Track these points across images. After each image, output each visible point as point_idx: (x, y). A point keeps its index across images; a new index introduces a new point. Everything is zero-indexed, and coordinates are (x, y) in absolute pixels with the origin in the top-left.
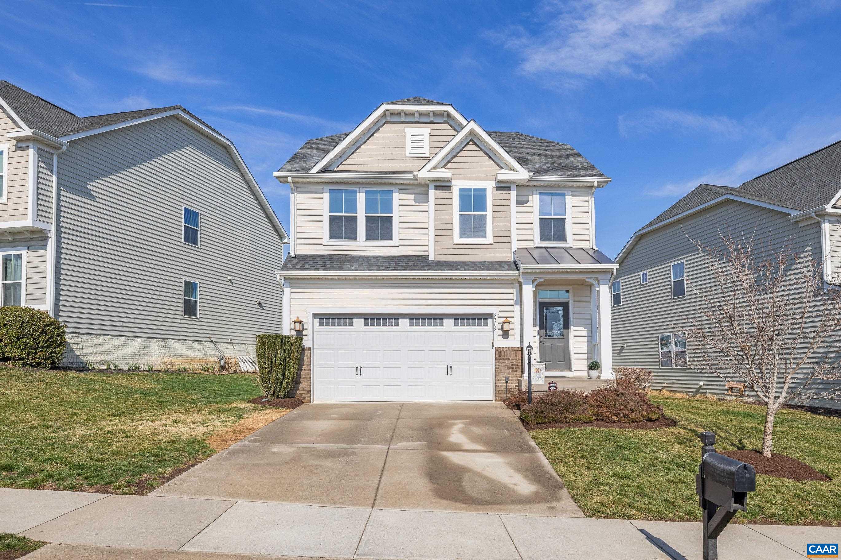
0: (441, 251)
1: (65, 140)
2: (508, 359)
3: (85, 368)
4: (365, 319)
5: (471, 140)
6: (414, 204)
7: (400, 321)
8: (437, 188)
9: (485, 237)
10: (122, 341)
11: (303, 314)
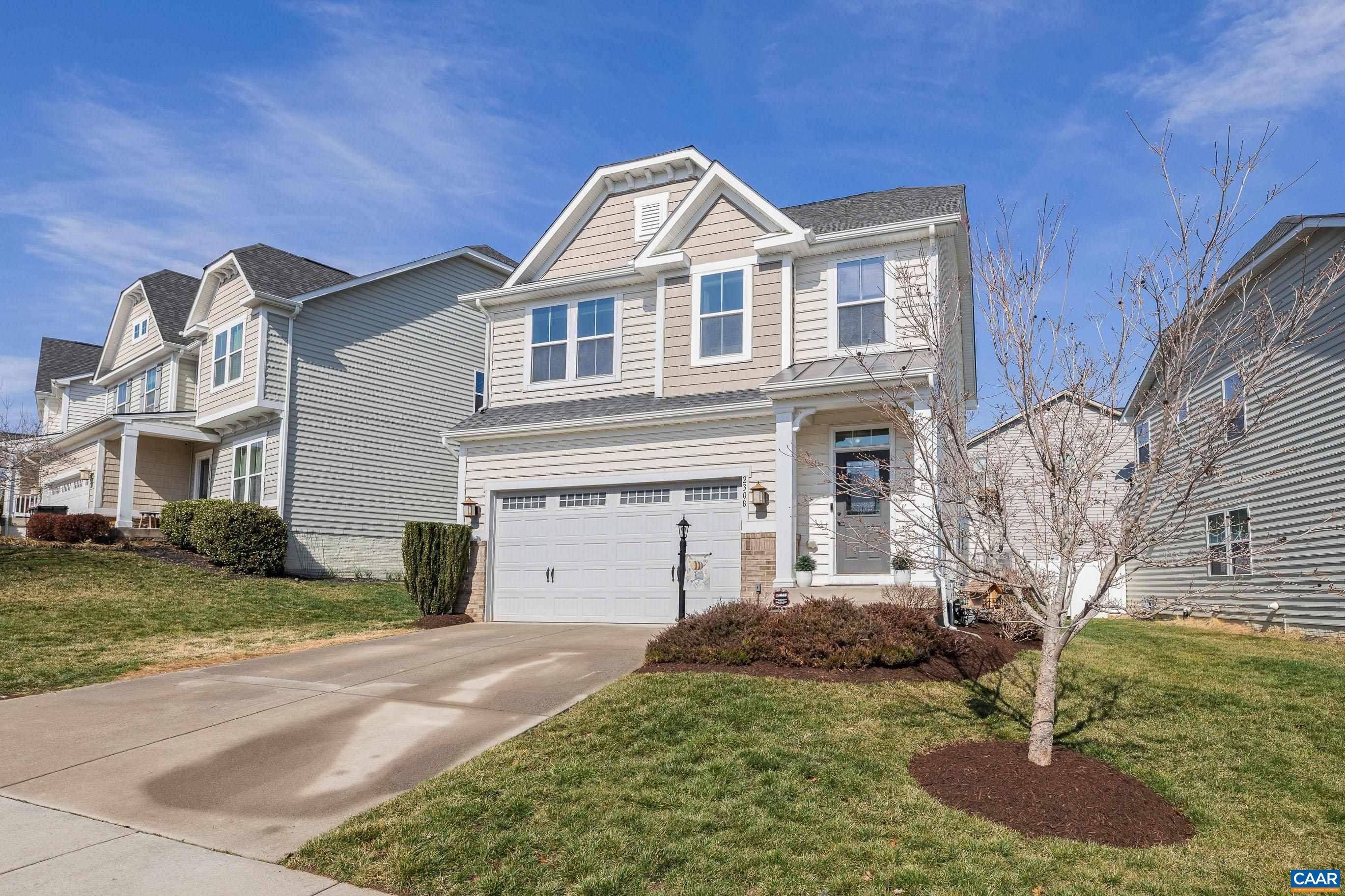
0: (671, 382)
1: (299, 301)
2: (762, 553)
3: (324, 576)
4: (561, 496)
5: (722, 196)
6: (645, 313)
7: (608, 496)
8: (668, 282)
9: (740, 351)
10: (381, 543)
11: (479, 493)
